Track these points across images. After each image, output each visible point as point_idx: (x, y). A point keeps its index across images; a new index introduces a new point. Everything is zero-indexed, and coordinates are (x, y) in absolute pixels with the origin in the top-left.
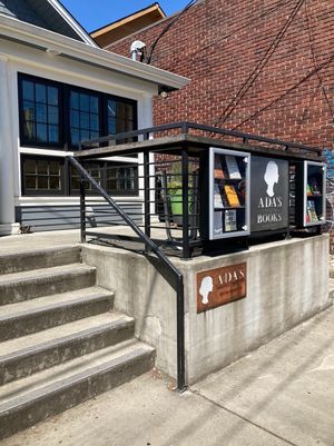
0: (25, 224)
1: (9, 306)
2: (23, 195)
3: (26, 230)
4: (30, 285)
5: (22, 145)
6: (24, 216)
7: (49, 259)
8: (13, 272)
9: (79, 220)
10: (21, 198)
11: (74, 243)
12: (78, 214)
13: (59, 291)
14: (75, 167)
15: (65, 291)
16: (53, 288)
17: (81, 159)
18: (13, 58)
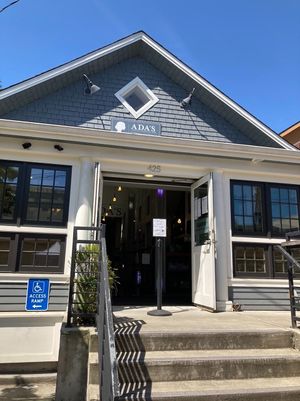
0: (237, 303)
1: (233, 381)
2: (235, 276)
3: (237, 308)
4: (250, 364)
5: (233, 235)
6: (235, 295)
7: (264, 341)
8: (234, 348)
9: (289, 302)
10: (233, 280)
11: (285, 327)
12: (288, 296)
13: (275, 375)
14: (280, 253)
15: (281, 376)
16: (270, 370)
17: (289, 249)
18: (227, 170)
